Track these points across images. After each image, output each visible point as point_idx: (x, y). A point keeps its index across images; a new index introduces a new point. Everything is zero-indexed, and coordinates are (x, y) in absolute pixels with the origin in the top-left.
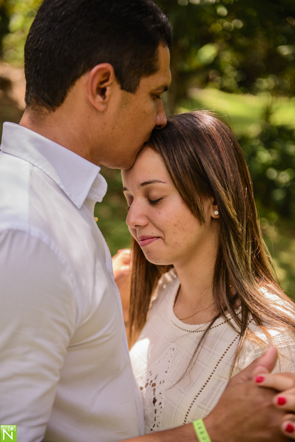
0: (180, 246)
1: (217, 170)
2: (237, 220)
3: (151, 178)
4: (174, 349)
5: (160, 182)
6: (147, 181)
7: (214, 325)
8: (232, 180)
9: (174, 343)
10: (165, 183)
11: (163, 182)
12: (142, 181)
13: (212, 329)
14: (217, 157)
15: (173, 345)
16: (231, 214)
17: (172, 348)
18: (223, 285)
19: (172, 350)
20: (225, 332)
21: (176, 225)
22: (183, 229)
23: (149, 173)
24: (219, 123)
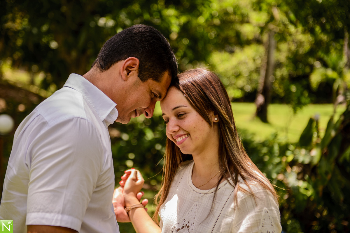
0: (198, 139)
1: (214, 96)
2: (229, 121)
3: (178, 105)
4: (197, 205)
5: (184, 106)
6: (176, 107)
7: (219, 188)
8: (223, 101)
9: (196, 202)
10: (186, 106)
11: (185, 106)
12: (173, 108)
13: (218, 190)
14: (213, 90)
15: (196, 203)
16: (226, 118)
17: (196, 205)
18: (225, 158)
19: (196, 206)
20: (225, 190)
21: (195, 128)
22: (199, 129)
23: (177, 102)
24: (212, 74)
